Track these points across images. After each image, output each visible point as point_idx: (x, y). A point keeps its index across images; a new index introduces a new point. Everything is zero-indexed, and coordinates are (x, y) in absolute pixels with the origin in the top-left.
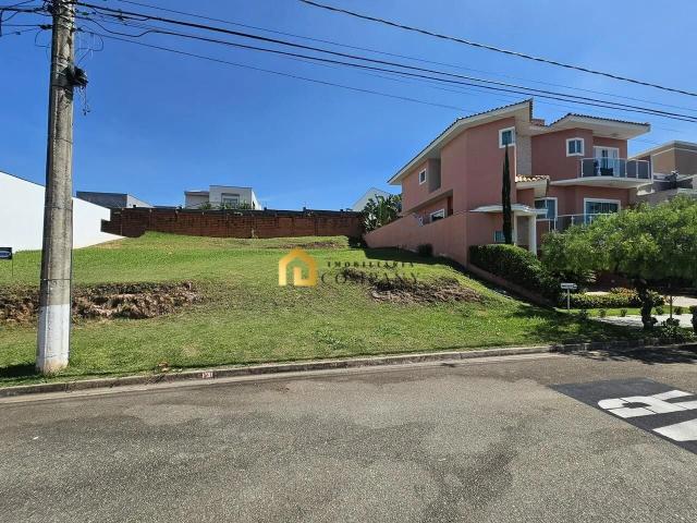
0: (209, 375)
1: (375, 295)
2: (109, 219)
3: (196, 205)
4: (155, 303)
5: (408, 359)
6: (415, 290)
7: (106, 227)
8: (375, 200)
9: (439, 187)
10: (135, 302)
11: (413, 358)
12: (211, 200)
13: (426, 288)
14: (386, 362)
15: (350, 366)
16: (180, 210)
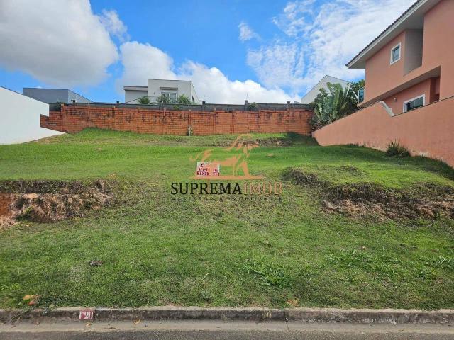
0: (89, 315)
1: (330, 205)
2: (47, 114)
3: (134, 100)
4: (62, 205)
5: (389, 315)
6: (388, 200)
7: (45, 122)
8: (328, 91)
9: (420, 64)
10: (39, 202)
11: (398, 316)
12: (149, 94)
13: (405, 198)
14: (352, 318)
15: (292, 319)
16: (117, 104)
